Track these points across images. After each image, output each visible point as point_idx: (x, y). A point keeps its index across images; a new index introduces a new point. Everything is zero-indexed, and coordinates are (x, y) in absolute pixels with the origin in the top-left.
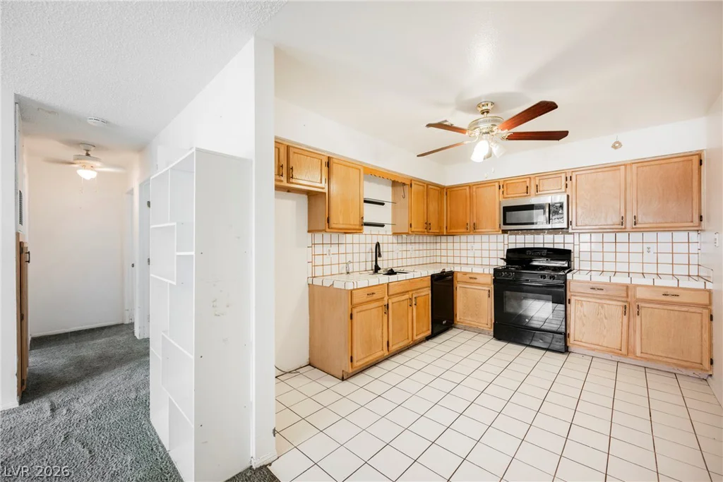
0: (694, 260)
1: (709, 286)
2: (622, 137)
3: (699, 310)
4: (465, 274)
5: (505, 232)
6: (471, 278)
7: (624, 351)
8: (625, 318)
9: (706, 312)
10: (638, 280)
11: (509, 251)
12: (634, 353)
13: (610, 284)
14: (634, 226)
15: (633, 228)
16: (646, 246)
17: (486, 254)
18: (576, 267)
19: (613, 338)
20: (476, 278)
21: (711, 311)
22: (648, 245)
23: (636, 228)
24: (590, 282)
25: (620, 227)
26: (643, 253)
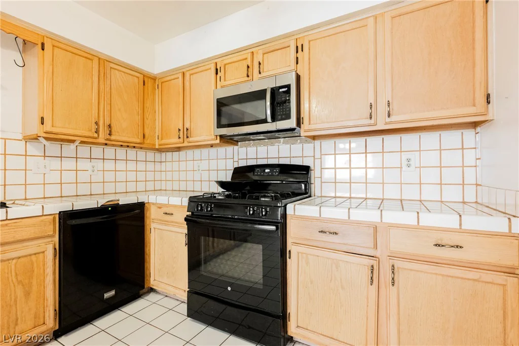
0: (470, 177)
4: (160, 207)
6: (166, 213)
8: (373, 291)
10: (392, 216)
13: (348, 222)
14: (388, 120)
15: (386, 124)
16: (405, 156)
20: (172, 214)
22: (409, 155)
23: (390, 123)
24: (319, 219)
25: (368, 121)
26: (401, 168)
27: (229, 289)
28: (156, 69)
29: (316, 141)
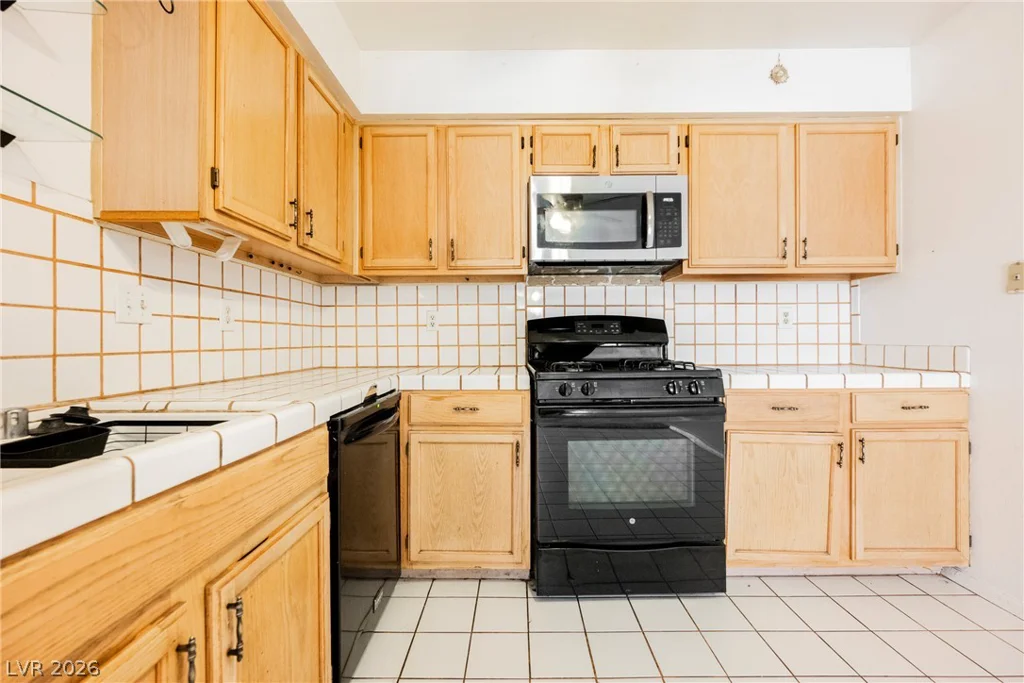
1: (967, 381)
3: (953, 435)
4: (438, 396)
6: (457, 409)
8: (841, 474)
9: (963, 434)
10: (856, 380)
11: (531, 325)
13: (806, 392)
14: (802, 262)
15: (799, 267)
16: (783, 309)
17: (469, 335)
20: (474, 409)
21: (968, 433)
23: (805, 266)
24: (768, 391)
25: (779, 262)
26: (777, 324)
27: (632, 521)
29: (666, 283)
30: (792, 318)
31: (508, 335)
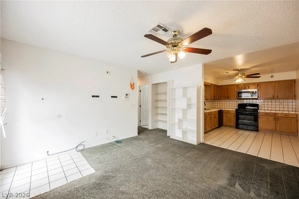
0: (294, 107)
1: (297, 113)
2: (273, 75)
3: (294, 119)
4: (226, 111)
5: (238, 99)
6: (228, 112)
7: (274, 130)
8: (275, 121)
9: (296, 119)
10: (278, 112)
11: (239, 104)
12: (277, 130)
13: (270, 113)
16: (280, 103)
18: (260, 109)
19: (271, 126)
20: (230, 112)
21: (297, 119)
22: (281, 103)
23: (278, 98)
24: (265, 112)
25: (273, 98)
26: (280, 105)
28: (219, 85)
30: (283, 104)
31: (236, 105)
